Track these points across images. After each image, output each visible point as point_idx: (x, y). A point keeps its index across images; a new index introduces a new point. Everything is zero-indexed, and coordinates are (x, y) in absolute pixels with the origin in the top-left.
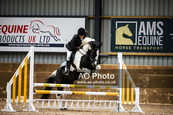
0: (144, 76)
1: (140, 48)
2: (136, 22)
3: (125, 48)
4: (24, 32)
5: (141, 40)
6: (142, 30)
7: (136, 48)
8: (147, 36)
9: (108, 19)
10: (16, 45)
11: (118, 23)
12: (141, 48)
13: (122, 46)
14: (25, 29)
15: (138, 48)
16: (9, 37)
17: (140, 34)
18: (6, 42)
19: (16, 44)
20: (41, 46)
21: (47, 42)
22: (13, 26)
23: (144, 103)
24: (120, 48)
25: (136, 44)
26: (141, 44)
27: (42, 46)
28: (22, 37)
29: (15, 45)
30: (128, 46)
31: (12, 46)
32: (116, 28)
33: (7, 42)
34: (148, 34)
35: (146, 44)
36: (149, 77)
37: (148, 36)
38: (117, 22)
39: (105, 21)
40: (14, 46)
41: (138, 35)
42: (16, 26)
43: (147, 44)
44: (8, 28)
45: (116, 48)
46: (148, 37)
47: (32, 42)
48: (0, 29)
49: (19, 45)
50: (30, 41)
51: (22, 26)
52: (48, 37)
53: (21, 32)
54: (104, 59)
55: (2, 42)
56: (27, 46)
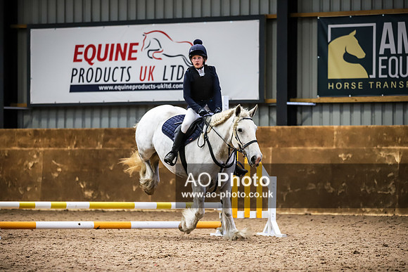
0: (390, 151)
3: (350, 86)
4: (130, 58)
5: (385, 67)
6: (387, 42)
7: (374, 85)
9: (311, 19)
10: (114, 88)
12: (386, 84)
13: (343, 81)
14: (131, 51)
15: (378, 85)
16: (99, 70)
17: (382, 52)
18: (93, 82)
19: (114, 85)
22: (107, 45)
24: (339, 86)
25: (373, 76)
26: (386, 76)
27: (168, 89)
29: (111, 88)
30: (357, 81)
31: (106, 90)
32: (329, 40)
33: (96, 81)
36: (400, 153)
38: (330, 26)
41: (378, 55)
45: (329, 86)
48: (81, 53)
49: (120, 88)
50: (142, 78)
51: (126, 45)
52: (181, 68)
53: (123, 59)
54: (305, 114)
55: (86, 83)
56: (137, 90)
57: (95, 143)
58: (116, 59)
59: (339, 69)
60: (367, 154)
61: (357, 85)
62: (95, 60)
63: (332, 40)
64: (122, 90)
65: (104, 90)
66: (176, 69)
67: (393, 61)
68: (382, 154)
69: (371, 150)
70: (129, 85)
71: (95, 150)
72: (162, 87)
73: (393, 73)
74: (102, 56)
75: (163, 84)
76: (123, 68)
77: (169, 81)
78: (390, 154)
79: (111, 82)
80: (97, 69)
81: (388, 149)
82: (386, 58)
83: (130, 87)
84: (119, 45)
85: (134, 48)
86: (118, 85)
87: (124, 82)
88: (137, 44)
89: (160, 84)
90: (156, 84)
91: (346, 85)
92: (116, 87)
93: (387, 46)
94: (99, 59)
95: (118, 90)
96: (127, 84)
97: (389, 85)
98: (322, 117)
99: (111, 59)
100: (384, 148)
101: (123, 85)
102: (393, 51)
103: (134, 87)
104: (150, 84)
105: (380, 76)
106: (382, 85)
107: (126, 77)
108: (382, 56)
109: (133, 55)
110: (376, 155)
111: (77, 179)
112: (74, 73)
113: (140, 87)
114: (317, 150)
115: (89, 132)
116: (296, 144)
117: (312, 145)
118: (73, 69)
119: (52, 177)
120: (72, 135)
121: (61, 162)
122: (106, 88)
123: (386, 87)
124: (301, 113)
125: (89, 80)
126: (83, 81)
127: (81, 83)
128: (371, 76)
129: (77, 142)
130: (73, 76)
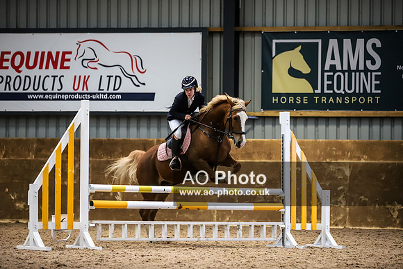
0: (340, 164)
1: (328, 100)
2: (319, 41)
3: (295, 100)
4: (62, 67)
5: (330, 83)
6: (333, 58)
7: (319, 100)
8: (343, 72)
9: (254, 33)
10: (45, 97)
11: (276, 43)
12: (331, 100)
13: (288, 95)
14: (64, 60)
15: (324, 100)
16: (28, 79)
17: (327, 68)
18: (21, 91)
19: (44, 94)
20: (101, 99)
21: (114, 90)
22: (37, 53)
23: (340, 227)
24: (283, 100)
25: (319, 91)
26: (331, 92)
27: (104, 100)
28: (57, 79)
29: (42, 97)
30: (302, 95)
31: (35, 99)
32: (274, 55)
33: (24, 89)
34: (345, 68)
35: (342, 91)
36: (350, 167)
37: (346, 71)
38: (275, 41)
39: (248, 39)
40: (41, 99)
41: (323, 71)
42: (43, 53)
43: (344, 90)
44: (25, 58)
45: (274, 100)
46: (347, 74)
47: (80, 91)
48: (8, 60)
49: (51, 97)
50: (76, 88)
51: (58, 53)
52: (118, 78)
53: (55, 67)
54: (247, 127)
55: (13, 91)
56: (71, 99)
57: (27, 153)
58: (47, 67)
61: (302, 100)
62: (23, 68)
63: (276, 54)
64: (53, 100)
65: (33, 99)
66: (112, 80)
67: (339, 77)
71: (26, 160)
72: (97, 97)
73: (339, 88)
74: (31, 64)
75: (99, 94)
76: (54, 77)
77: (105, 91)
79: (41, 90)
80: (26, 77)
82: (332, 74)
83: (63, 96)
85: (67, 56)
86: (48, 94)
87: (55, 91)
88: (70, 53)
89: (95, 94)
90: (91, 94)
91: (291, 100)
93: (333, 62)
94: (28, 67)
95: (49, 99)
96: (59, 94)
97: (335, 100)
98: (264, 131)
99: (41, 67)
100: (333, 162)
101: (54, 94)
102: (339, 68)
103: (67, 97)
104: (85, 94)
105: (326, 91)
107: (57, 86)
108: (327, 71)
109: (66, 64)
111: (7, 190)
112: (0, 81)
113: (73, 97)
115: (19, 142)
117: (260, 158)
120: (1, 145)
122: (35, 97)
123: (331, 102)
125: (17, 87)
127: (7, 91)
128: (316, 91)
129: (6, 152)
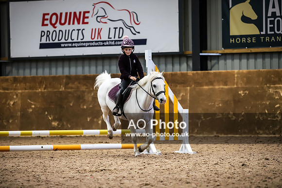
0: (276, 88)
3: (246, 40)
5: (272, 26)
6: (274, 7)
7: (264, 39)
12: (273, 39)
13: (241, 37)
15: (267, 39)
16: (61, 32)
17: (269, 14)
19: (72, 43)
20: (110, 45)
21: (119, 38)
22: (66, 13)
24: (238, 40)
25: (263, 33)
26: (273, 33)
29: (70, 45)
30: (251, 36)
32: (230, 6)
41: (267, 17)
42: (71, 13)
44: (59, 17)
45: (231, 41)
47: (96, 39)
48: (47, 19)
49: (76, 45)
50: (93, 37)
51: (80, 13)
52: (121, 29)
53: (79, 23)
54: (213, 62)
55: (51, 41)
56: (89, 46)
57: (59, 86)
58: (73, 24)
59: (238, 28)
60: (259, 91)
61: (251, 40)
62: (58, 25)
63: (232, 6)
64: (78, 47)
65: (65, 47)
66: (117, 30)
67: (278, 21)
68: (271, 91)
69: (263, 88)
70: (83, 42)
71: (59, 91)
72: (108, 44)
73: (278, 30)
74: (63, 21)
75: (108, 41)
76: (78, 30)
77: (113, 39)
78: (277, 90)
79: (70, 40)
80: (60, 31)
81: (275, 87)
82: (273, 19)
83: (84, 44)
84: (75, 13)
85: (87, 15)
86: (75, 43)
87: (79, 40)
88: (88, 12)
89: (106, 41)
90: (103, 42)
91: (244, 40)
92: (73, 45)
93: (274, 10)
94: (61, 24)
95: (75, 47)
96: (82, 42)
97: (276, 39)
98: (226, 64)
99: (69, 24)
100: (272, 86)
101: (78, 42)
102: (278, 14)
103: (87, 44)
104: (99, 41)
105: (269, 32)
106: (270, 39)
107: (81, 37)
108: (270, 17)
109: (86, 20)
110: (267, 92)
111: (46, 113)
112: (43, 35)
113: (91, 44)
114: (222, 88)
115: (54, 78)
116: (207, 84)
117: (219, 85)
118: (42, 32)
119: (28, 112)
120: (42, 81)
121: (34, 101)
122: (66, 45)
123: (273, 40)
124: (211, 61)
125: (54, 39)
126: (49, 41)
127: (48, 42)
128: (262, 33)
129: (46, 85)
130: (42, 36)
